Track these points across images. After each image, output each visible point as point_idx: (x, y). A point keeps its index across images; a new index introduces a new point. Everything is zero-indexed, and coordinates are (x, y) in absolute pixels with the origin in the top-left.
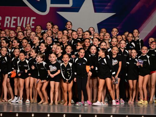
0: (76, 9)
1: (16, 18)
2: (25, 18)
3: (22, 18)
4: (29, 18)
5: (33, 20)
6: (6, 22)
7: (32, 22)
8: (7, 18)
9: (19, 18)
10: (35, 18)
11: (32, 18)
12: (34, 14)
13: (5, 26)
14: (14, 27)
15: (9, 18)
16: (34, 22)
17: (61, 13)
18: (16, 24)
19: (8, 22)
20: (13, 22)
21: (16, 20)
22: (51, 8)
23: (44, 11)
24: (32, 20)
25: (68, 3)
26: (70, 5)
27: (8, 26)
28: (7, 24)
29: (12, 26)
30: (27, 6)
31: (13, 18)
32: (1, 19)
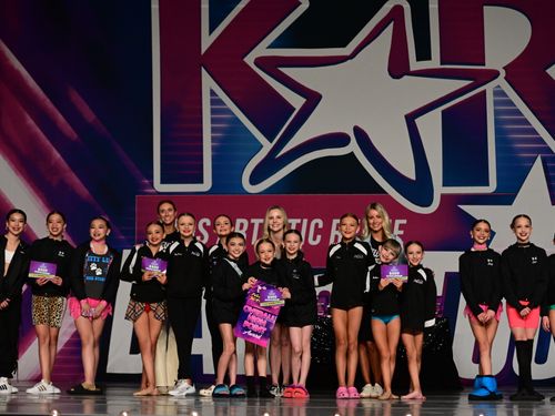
0: (505, 196)
5: (401, 227)
6: (334, 232)
7: (398, 231)
8: (335, 222)
10: (404, 222)
11: (398, 222)
12: (403, 212)
16: (402, 232)
17: (468, 209)
22: (444, 197)
23: (428, 203)
24: (397, 227)
25: (486, 183)
26: (492, 188)
28: (336, 237)
30: (385, 192)
32: (321, 226)
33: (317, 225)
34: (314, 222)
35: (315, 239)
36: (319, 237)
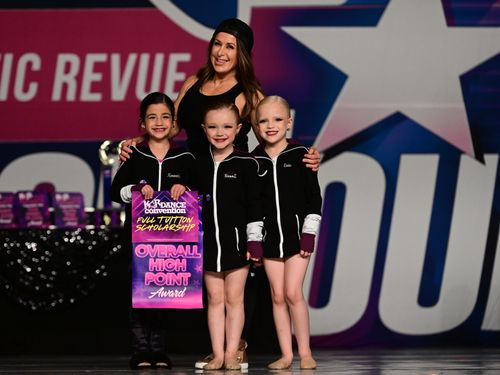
1: (102, 58)
2: (145, 58)
3: (132, 58)
4: (159, 58)
5: (181, 67)
6: (60, 77)
7: (173, 76)
8: (62, 59)
9: (116, 59)
10: (186, 57)
11: (175, 58)
12: (184, 41)
13: (56, 96)
14: (97, 97)
15: (74, 59)
16: (181, 76)
17: (299, 33)
18: (103, 87)
19: (71, 80)
20: (91, 76)
21: (103, 68)
22: (257, 12)
24: (173, 66)
27: (71, 96)
28: (65, 87)
29: (87, 96)
30: (152, 5)
31: (92, 59)
32: (37, 65)
33: (29, 64)
34: (24, 60)
35: (26, 89)
36: (34, 87)
